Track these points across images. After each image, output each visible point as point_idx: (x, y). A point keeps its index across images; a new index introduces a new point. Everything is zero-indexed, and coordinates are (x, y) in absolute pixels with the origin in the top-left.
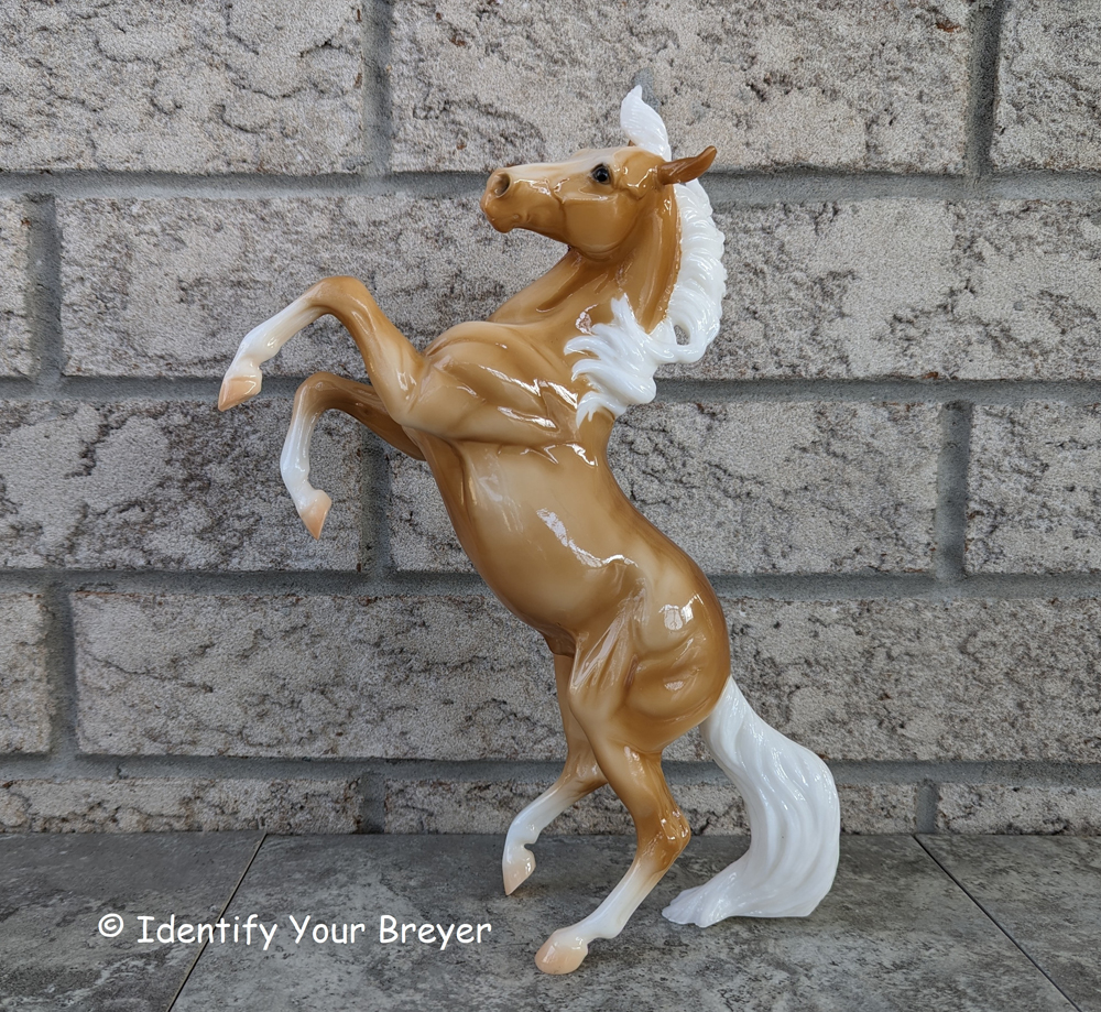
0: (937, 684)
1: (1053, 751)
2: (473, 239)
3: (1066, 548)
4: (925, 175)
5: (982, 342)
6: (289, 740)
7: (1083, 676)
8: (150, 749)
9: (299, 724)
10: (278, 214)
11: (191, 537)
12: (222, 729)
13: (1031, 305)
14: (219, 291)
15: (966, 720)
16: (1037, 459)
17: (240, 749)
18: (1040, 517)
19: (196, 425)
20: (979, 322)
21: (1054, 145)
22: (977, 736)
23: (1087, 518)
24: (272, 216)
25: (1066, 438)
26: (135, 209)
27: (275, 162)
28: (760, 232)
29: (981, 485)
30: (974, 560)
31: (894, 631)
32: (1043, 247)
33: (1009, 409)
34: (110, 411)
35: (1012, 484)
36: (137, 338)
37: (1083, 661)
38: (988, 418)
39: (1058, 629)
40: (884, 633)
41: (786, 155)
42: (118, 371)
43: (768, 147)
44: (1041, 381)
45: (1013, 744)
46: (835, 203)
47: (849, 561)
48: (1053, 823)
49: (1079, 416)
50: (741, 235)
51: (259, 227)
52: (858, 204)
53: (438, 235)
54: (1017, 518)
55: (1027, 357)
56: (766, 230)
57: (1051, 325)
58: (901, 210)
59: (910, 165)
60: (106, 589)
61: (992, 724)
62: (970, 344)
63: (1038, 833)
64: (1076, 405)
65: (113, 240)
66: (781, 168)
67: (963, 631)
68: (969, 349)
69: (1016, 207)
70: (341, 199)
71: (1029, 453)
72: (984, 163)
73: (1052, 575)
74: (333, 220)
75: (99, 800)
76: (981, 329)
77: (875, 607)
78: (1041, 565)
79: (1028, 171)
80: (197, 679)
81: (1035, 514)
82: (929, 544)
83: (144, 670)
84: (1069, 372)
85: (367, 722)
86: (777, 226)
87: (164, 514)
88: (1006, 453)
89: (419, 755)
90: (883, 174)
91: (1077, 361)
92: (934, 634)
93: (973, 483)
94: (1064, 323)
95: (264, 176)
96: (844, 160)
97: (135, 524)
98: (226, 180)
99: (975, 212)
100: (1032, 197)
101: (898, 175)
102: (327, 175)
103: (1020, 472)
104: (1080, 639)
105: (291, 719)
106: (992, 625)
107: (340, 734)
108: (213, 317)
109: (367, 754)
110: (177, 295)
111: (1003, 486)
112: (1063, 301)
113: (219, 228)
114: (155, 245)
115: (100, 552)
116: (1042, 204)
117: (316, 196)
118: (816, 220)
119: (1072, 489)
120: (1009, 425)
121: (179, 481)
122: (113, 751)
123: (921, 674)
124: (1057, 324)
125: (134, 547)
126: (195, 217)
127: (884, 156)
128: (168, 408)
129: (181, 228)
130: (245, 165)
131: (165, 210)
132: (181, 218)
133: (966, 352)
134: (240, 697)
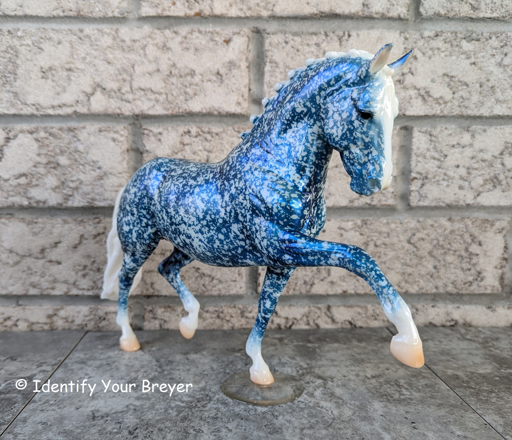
0: (398, 258)
1: (450, 288)
2: (180, 49)
3: (455, 194)
4: (391, 19)
5: (417, 98)
6: (97, 287)
7: (463, 253)
8: (33, 292)
10: (88, 36)
11: (50, 191)
12: (66, 282)
13: (439, 80)
14: (60, 73)
15: (410, 274)
16: (442, 152)
17: (74, 292)
18: (444, 180)
19: (51, 138)
20: (415, 88)
21: (449, 5)
22: (415, 282)
23: (465, 180)
24: (85, 37)
25: (455, 143)
26: (19, 34)
27: (85, 11)
28: (315, 46)
29: (416, 165)
30: (414, 200)
31: (377, 233)
32: (445, 53)
33: (429, 129)
34: (10, 131)
35: (430, 165)
36: (22, 96)
37: (463, 246)
38: (420, 134)
39: (452, 232)
40: (373, 234)
41: (326, 8)
42: (12, 111)
43: (317, 5)
44: (444, 117)
45: (431, 285)
46: (349, 32)
47: (356, 201)
48: (449, 321)
49: (461, 133)
50: (306, 47)
51: (79, 43)
52: (359, 32)
53: (163, 47)
54: (433, 180)
55: (437, 105)
56: (318, 45)
57: (448, 90)
58: (379, 35)
59: (383, 14)
60: (10, 216)
61: (422, 276)
62: (411, 99)
63: (443, 326)
64: (460, 127)
65: (9, 49)
66: (323, 15)
67: (409, 234)
68: (411, 101)
69: (432, 34)
70: (117, 29)
71: (439, 149)
72: (418, 14)
73: (450, 207)
74: (114, 39)
75: (8, 316)
76: (416, 91)
77: (369, 222)
78: (444, 202)
79: (437, 18)
80: (54, 258)
81: (441, 178)
82: (393, 193)
83: (28, 254)
84: (456, 112)
86: (322, 43)
87: (37, 180)
88: (428, 150)
89: (160, 294)
90: (370, 18)
91: (460, 107)
92: (395, 235)
93: (413, 164)
94: (454, 89)
95: (80, 18)
96: (353, 11)
97: (23, 185)
98: (63, 20)
99: (413, 37)
100: (439, 30)
101: (378, 19)
102: (111, 17)
103: (434, 158)
104: (462, 236)
105: (98, 277)
106: (422, 230)
108: (58, 86)
110: (40, 74)
111: (427, 166)
112: (453, 79)
113: (59, 43)
114: (29, 51)
115: (7, 198)
116: (443, 33)
117: (106, 27)
118: (340, 39)
119: (458, 166)
120: (429, 137)
121: (43, 164)
122: (15, 293)
123: (389, 253)
124: (451, 89)
125: (22, 196)
126: (48, 37)
127: (371, 9)
128: (37, 129)
129: (41, 43)
130: (71, 13)
131: (34, 34)
132: (42, 38)
133: (409, 102)
134: (74, 267)
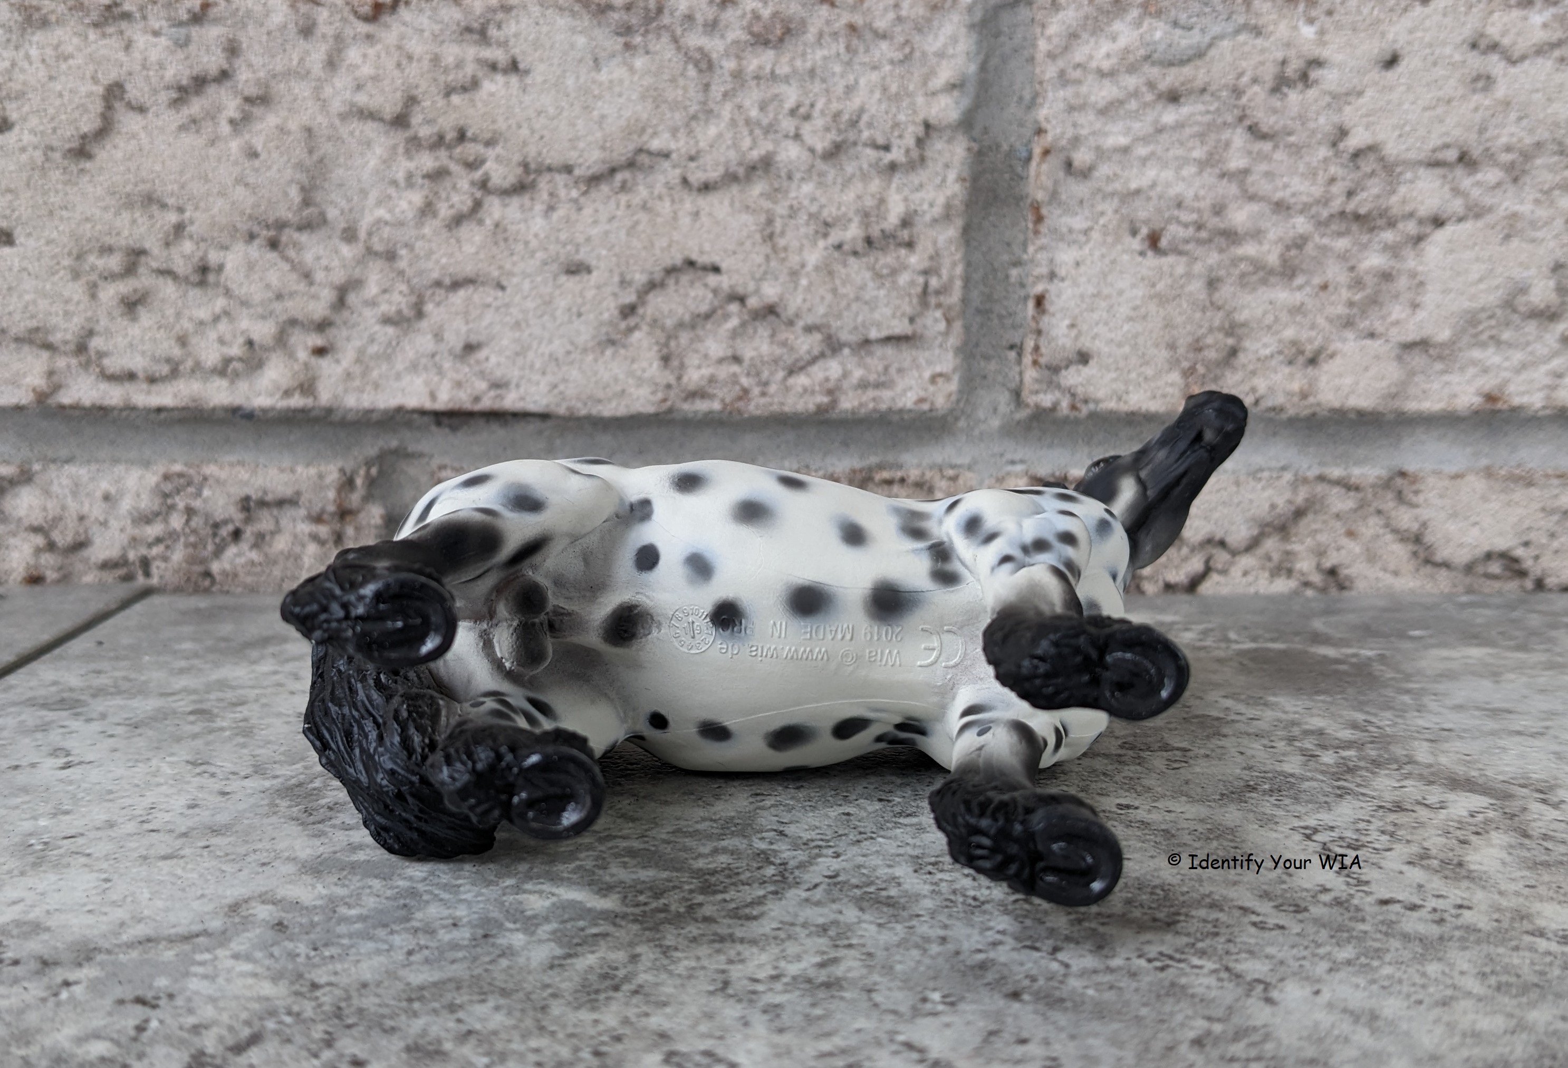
6: (197, 367)
9: (223, 326)
85: (387, 320)
89: (511, 401)
105: (203, 314)
107: (320, 352)
109: (386, 400)
134: (79, 257)
